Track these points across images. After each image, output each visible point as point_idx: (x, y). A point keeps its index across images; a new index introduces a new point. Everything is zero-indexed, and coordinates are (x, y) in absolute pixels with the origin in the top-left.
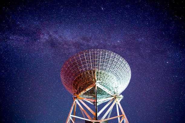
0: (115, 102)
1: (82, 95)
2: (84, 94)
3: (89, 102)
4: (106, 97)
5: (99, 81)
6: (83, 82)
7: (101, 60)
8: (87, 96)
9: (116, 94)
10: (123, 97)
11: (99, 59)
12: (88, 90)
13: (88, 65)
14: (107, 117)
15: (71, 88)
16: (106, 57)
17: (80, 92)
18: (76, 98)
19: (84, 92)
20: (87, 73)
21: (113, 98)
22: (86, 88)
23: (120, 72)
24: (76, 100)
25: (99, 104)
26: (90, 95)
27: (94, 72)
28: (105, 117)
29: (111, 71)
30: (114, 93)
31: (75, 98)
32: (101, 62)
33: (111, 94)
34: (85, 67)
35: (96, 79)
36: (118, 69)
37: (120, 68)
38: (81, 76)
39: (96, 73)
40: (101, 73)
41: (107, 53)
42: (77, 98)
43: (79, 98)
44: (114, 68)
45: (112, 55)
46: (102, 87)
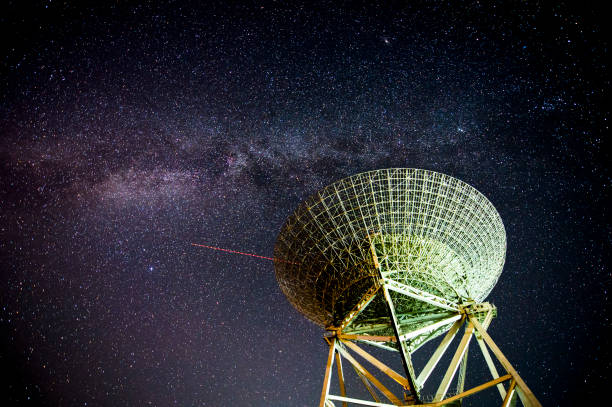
0: (469, 332)
1: (351, 326)
2: (356, 322)
3: (379, 344)
4: (431, 320)
5: (390, 272)
6: (342, 286)
7: (376, 204)
8: (368, 327)
9: (465, 304)
10: (495, 308)
11: (371, 201)
12: (362, 306)
13: (342, 229)
14: (452, 390)
15: (314, 311)
16: (391, 190)
17: (343, 318)
18: (336, 337)
19: (355, 317)
20: (346, 255)
21: (458, 317)
22: (357, 303)
23: (457, 226)
24: (336, 346)
25: (416, 346)
26: (377, 322)
27: (367, 246)
28: (448, 391)
29: (422, 230)
30: (457, 301)
31: (331, 339)
32: (380, 211)
33: (448, 308)
34: (334, 236)
35: (379, 266)
36: (443, 216)
37: (451, 214)
38: (330, 266)
39: (373, 247)
40: (389, 245)
41: (389, 179)
42: (338, 339)
43: (342, 336)
44: (429, 218)
45: (408, 178)
46: (406, 290)
